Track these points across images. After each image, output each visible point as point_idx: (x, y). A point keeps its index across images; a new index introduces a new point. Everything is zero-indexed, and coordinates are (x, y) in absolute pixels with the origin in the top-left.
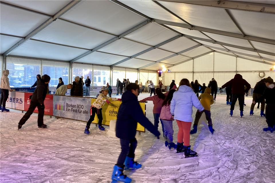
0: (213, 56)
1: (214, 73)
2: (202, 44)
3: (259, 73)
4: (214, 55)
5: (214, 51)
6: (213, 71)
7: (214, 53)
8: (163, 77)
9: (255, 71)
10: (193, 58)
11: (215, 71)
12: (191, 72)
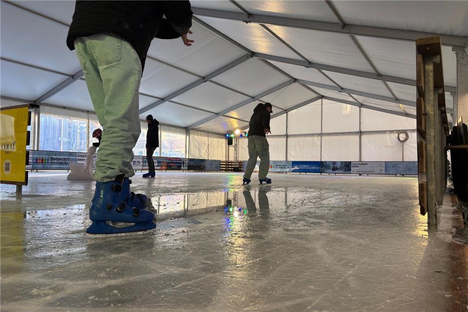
0: (321, 106)
1: (321, 137)
2: (296, 79)
3: (399, 134)
4: (322, 104)
5: (322, 97)
6: (320, 132)
7: (322, 101)
8: (236, 145)
9: (392, 132)
10: (286, 110)
11: (323, 132)
12: (284, 136)
